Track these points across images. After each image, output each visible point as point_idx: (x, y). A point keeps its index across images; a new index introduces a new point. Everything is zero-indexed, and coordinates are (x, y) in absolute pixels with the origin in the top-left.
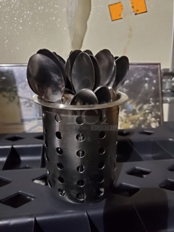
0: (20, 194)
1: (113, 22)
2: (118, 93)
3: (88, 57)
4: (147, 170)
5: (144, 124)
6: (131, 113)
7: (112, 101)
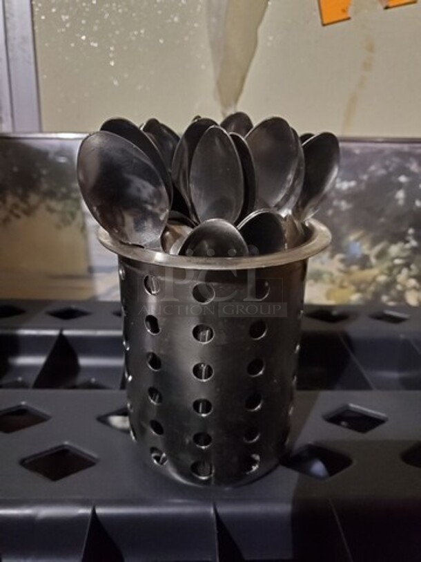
0: (66, 448)
1: (326, 28)
2: (310, 225)
3: (228, 138)
4: (379, 416)
5: (388, 294)
6: (355, 264)
7: (286, 247)
